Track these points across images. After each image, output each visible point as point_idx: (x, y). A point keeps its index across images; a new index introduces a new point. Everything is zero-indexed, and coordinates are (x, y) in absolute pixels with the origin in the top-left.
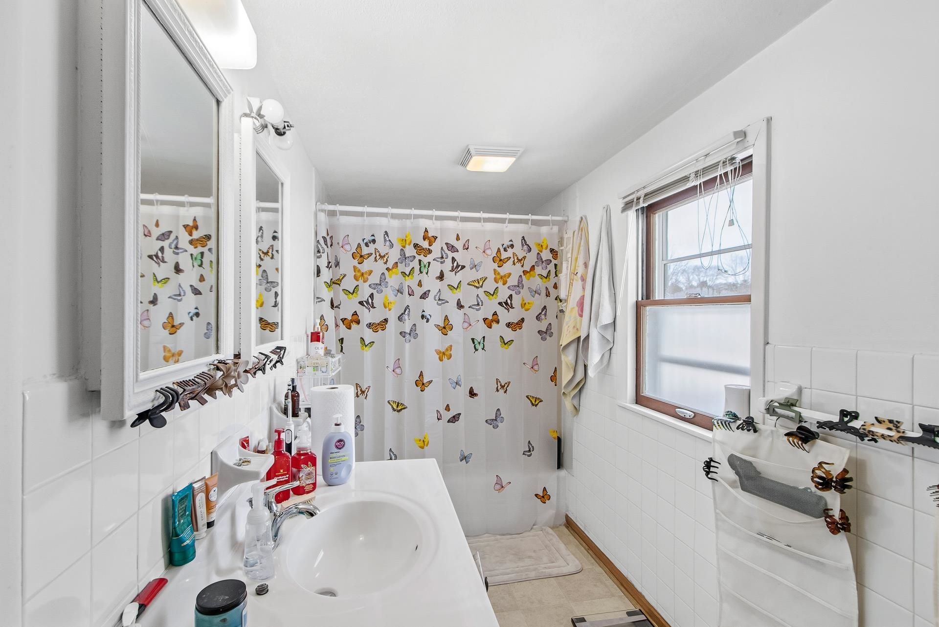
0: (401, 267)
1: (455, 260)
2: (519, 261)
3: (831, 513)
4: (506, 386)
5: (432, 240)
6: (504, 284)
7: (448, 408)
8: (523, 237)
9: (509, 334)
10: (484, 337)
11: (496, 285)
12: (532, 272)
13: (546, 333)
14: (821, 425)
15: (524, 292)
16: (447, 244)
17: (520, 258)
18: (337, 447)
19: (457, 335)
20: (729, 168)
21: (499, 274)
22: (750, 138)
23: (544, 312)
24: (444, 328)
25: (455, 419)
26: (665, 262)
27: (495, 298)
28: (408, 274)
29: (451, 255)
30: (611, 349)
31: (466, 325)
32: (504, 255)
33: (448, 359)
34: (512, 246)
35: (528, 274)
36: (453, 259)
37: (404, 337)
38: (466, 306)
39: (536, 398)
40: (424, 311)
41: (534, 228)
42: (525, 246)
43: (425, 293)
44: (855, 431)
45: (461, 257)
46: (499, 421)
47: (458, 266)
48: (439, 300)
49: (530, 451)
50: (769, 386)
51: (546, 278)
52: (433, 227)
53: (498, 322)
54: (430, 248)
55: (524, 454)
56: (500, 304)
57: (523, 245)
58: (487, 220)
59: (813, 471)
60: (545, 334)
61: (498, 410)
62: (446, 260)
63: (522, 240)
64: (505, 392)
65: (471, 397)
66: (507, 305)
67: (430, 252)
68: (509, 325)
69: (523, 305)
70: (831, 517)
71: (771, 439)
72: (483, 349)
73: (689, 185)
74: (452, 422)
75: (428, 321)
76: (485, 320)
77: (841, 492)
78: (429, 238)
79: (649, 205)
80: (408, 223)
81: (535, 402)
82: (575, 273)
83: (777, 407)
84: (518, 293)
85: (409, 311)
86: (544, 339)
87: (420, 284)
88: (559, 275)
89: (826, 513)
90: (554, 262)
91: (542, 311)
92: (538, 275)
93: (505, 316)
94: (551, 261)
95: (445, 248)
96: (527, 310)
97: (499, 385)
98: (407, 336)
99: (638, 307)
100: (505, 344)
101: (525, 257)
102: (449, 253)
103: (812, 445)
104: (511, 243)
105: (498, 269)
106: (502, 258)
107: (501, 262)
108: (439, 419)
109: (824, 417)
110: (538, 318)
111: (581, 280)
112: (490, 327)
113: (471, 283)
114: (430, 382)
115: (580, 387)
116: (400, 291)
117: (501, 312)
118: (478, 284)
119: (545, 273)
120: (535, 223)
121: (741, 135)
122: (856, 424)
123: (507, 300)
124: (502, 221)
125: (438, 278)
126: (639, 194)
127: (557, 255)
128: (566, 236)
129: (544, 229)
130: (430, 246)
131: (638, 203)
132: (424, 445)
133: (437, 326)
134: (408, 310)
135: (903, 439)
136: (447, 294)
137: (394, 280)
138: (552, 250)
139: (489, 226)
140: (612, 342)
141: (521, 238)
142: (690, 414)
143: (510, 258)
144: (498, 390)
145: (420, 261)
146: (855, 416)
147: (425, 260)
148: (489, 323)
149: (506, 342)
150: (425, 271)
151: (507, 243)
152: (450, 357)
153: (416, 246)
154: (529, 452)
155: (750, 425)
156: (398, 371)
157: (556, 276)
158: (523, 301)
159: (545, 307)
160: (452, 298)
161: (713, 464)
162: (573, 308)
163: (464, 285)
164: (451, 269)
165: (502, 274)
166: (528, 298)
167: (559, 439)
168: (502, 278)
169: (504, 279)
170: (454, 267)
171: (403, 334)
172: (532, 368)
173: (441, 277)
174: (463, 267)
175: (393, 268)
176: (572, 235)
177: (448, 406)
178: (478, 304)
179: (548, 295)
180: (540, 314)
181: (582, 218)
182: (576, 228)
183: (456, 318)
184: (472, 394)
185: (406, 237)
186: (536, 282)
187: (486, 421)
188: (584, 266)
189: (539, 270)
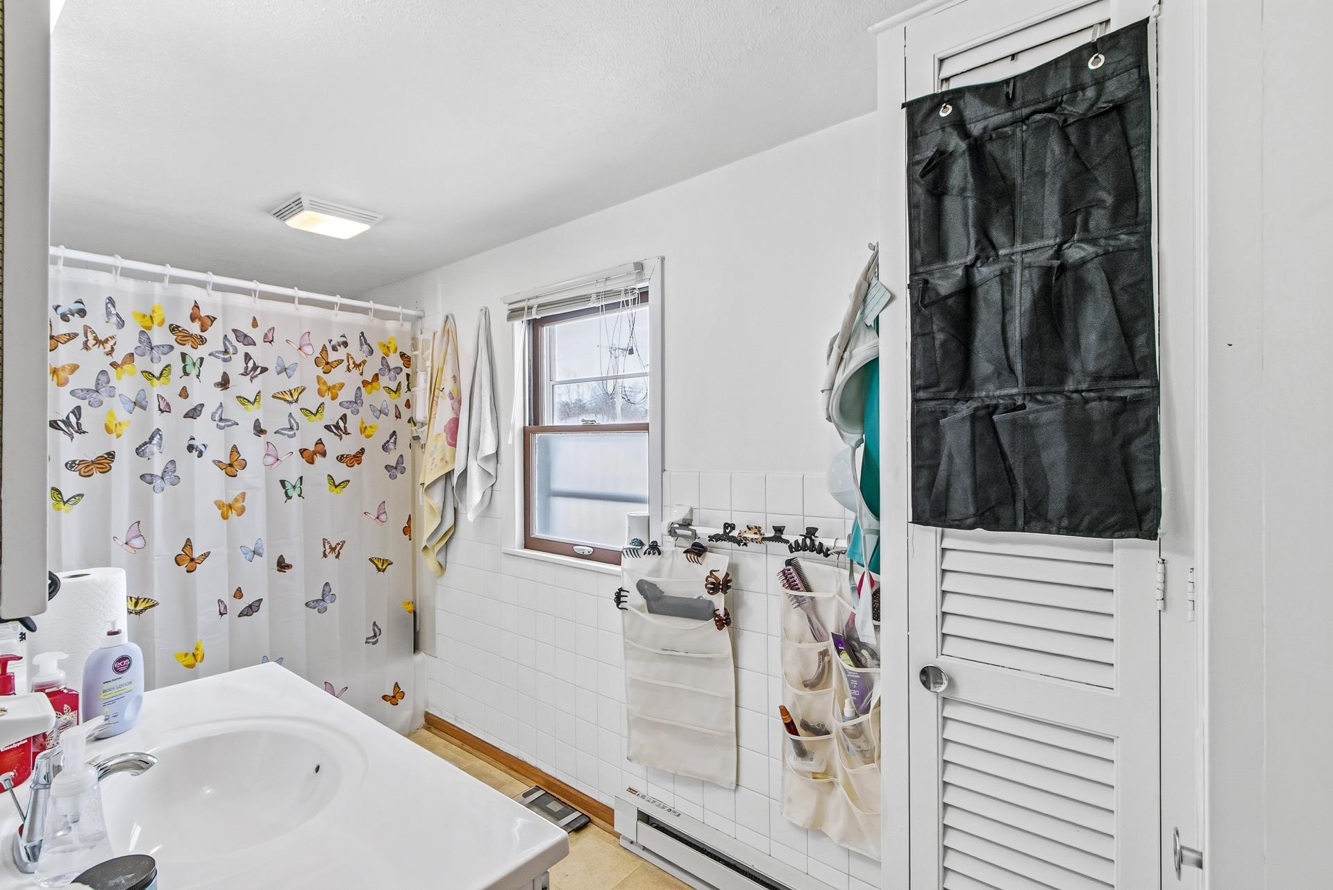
0: (141, 363)
1: (251, 358)
2: (357, 366)
3: (717, 613)
4: (338, 549)
5: (207, 322)
6: (333, 399)
7: (239, 594)
8: (362, 333)
9: (341, 472)
10: (301, 478)
11: (321, 400)
12: (374, 384)
13: (396, 468)
14: (711, 538)
15: (365, 410)
16: (235, 331)
17: (358, 363)
18: (116, 670)
19: (252, 477)
20: (630, 298)
21: (325, 383)
22: (647, 271)
23: (393, 439)
24: (231, 465)
25: (252, 609)
26: (552, 383)
27: (320, 419)
28: (157, 374)
29: (242, 349)
30: (492, 486)
31: (270, 460)
32: (333, 356)
33: (239, 515)
34: (345, 344)
35: (369, 386)
36: (247, 357)
37: (151, 483)
38: (270, 431)
39: (383, 560)
40: (193, 439)
41: (377, 322)
42: (365, 346)
43: (195, 409)
44: (733, 540)
45: (260, 354)
46: (328, 602)
47: (255, 368)
48: (221, 420)
49: (375, 636)
50: (666, 510)
51: (395, 392)
52: (210, 302)
53: (324, 454)
54: (202, 334)
55: (366, 642)
56: (327, 427)
57: (362, 345)
58: (303, 301)
59: (707, 580)
60: (394, 469)
61: (327, 584)
62: (232, 356)
63: (360, 337)
64: (337, 557)
65: (280, 571)
66: (338, 429)
67: (202, 341)
68: (341, 459)
69: (363, 430)
70: (718, 616)
71: (671, 559)
72: (300, 496)
73: (590, 305)
74: (247, 615)
75: (200, 454)
76: (302, 451)
77: (725, 593)
78: (200, 319)
79: (542, 317)
80: (157, 288)
81: (382, 565)
82: (441, 389)
83: (677, 528)
84: (356, 412)
85: (161, 439)
86: (393, 477)
87: (184, 393)
88: (412, 389)
89: (714, 613)
90: (405, 370)
91: (390, 438)
92: (384, 387)
93: (335, 446)
94: (401, 370)
95: (232, 337)
96: (368, 437)
97: (327, 547)
98: (158, 482)
99: (526, 434)
100: (336, 487)
101: (364, 362)
102: (240, 346)
103: (704, 558)
104: (344, 339)
105: (325, 376)
106: (330, 361)
107: (329, 366)
108: (221, 614)
109: (713, 532)
110: (385, 448)
111: (450, 397)
112: (311, 462)
113: (279, 396)
114: (206, 555)
115: (448, 538)
116: (139, 404)
117: (330, 440)
118: (291, 396)
119: (393, 386)
120: (379, 314)
121: (639, 267)
122: (735, 533)
123: (338, 423)
124: (330, 306)
125: (217, 385)
126: (531, 303)
127: (410, 361)
128: (420, 337)
129: (391, 325)
130: (203, 331)
131: (529, 313)
132: (196, 661)
133: (218, 463)
134: (158, 436)
135: (764, 539)
136: (234, 411)
137: (126, 384)
138: (402, 355)
139: (308, 310)
140: (494, 476)
141: (358, 334)
142: (587, 551)
143: (342, 361)
144: (325, 556)
145: (184, 356)
146: (733, 527)
147: (194, 354)
148: (309, 456)
149: (337, 484)
150: (194, 372)
151: (337, 339)
152: (242, 511)
153: (174, 329)
154: (374, 638)
155: (655, 548)
156: (137, 542)
157: (409, 390)
158: (363, 423)
159: (394, 433)
160: (245, 418)
161: (622, 593)
162: (439, 434)
163: (266, 397)
164: (242, 371)
165: (330, 384)
166: (369, 419)
167: (415, 613)
168: (329, 389)
169: (333, 391)
170: (249, 369)
171: (148, 478)
172: (377, 518)
173: (224, 383)
174: (264, 370)
175: (124, 362)
176: (431, 338)
177: (239, 590)
178: (291, 428)
179: (398, 416)
180: (388, 441)
181: (447, 317)
182: (439, 330)
183: (251, 449)
184: (282, 566)
185: (153, 311)
186: (379, 397)
187: (307, 604)
188: (452, 379)
189: (384, 380)
